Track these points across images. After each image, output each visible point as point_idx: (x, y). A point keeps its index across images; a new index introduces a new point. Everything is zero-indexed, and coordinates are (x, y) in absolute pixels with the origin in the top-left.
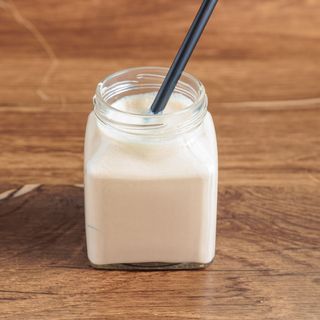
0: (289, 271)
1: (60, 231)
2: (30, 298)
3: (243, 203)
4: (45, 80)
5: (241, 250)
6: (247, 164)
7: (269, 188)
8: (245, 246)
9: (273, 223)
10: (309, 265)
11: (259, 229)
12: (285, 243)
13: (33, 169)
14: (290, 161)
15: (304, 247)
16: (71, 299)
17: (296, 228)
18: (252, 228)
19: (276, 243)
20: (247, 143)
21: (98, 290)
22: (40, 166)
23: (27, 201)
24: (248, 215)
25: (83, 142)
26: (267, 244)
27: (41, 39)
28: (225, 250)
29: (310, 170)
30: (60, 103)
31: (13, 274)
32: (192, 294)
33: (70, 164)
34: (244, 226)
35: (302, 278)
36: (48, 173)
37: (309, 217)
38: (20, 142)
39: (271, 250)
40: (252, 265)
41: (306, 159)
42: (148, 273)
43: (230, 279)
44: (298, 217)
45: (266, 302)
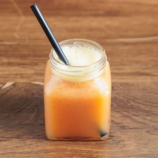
0: (135, 127)
2: (9, 140)
4: (18, 28)
7: (127, 84)
8: (114, 114)
9: (128, 102)
10: (144, 124)
11: (121, 105)
13: (11, 74)
14: (138, 70)
15: (142, 115)
16: (29, 141)
18: (118, 105)
19: (129, 112)
21: (41, 136)
22: (15, 73)
23: (8, 91)
24: (116, 98)
26: (124, 113)
27: (16, 6)
29: (147, 75)
30: (25, 40)
35: (141, 130)
36: (18, 76)
37: (146, 99)
38: (5, 60)
39: (127, 116)
40: (117, 124)
41: (146, 69)
44: (140, 99)
45: (123, 143)
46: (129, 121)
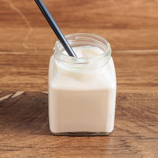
0: (151, 137)
1: (35, 116)
2: (21, 150)
3: (127, 102)
4: (26, 38)
5: (127, 126)
6: (129, 82)
7: (139, 94)
8: (129, 124)
9: (142, 112)
11: (136, 115)
12: (149, 122)
13: (21, 84)
14: (150, 81)
16: (42, 150)
17: (154, 115)
18: (132, 114)
19: (143, 122)
20: (129, 71)
21: (55, 146)
22: (25, 82)
23: (18, 100)
24: (130, 108)
25: (48, 70)
26: (139, 123)
27: (24, 17)
28: (119, 126)
30: (34, 50)
31: (12, 137)
32: (103, 149)
33: (39, 81)
34: (128, 113)
36: (29, 86)
38: (14, 70)
39: (142, 126)
40: (132, 134)
42: (80, 138)
43: (121, 140)
44: (155, 109)
45: (140, 153)
46: (145, 131)
